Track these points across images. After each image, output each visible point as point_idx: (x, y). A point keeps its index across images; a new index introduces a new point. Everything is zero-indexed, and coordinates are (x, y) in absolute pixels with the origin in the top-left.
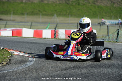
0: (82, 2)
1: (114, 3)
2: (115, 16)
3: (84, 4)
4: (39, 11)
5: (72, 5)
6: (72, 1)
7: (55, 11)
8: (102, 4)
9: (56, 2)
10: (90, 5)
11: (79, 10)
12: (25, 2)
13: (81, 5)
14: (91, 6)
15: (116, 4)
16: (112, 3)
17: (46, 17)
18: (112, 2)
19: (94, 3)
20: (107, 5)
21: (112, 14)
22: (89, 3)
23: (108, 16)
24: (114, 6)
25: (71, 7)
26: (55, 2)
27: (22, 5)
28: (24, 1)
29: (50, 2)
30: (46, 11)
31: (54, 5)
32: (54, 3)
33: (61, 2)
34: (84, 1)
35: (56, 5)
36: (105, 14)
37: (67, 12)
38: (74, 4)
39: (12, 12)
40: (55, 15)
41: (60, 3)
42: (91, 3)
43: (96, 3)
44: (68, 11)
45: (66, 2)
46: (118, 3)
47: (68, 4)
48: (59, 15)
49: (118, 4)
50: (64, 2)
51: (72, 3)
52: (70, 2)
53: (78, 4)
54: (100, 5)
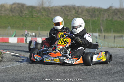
0: (36, 15)
1: (68, 16)
3: (38, 17)
5: (26, 18)
6: (26, 14)
7: (9, 23)
9: (9, 14)
10: (43, 17)
11: (33, 22)
13: (34, 18)
14: (45, 18)
15: (70, 17)
16: (66, 16)
19: (48, 16)
22: (43, 15)
24: (68, 18)
26: (8, 14)
29: (2, 15)
31: (7, 18)
32: (7, 15)
33: (14, 14)
34: (37, 14)
35: (9, 18)
37: (20, 25)
38: (27, 16)
40: (9, 27)
41: (13, 16)
42: (44, 15)
43: (49, 15)
44: (22, 24)
45: (19, 15)
47: (21, 16)
48: (13, 27)
49: (71, 16)
50: (17, 14)
51: (26, 16)
52: (24, 15)
53: (31, 16)
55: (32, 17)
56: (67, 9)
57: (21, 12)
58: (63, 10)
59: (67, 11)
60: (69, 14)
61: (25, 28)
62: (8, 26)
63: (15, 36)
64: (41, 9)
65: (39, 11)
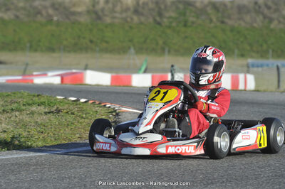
0: (194, 19)
1: (271, 20)
2: (273, 51)
3: (200, 25)
4: (91, 41)
5: (169, 27)
6: (170, 17)
7: (131, 41)
8: (243, 24)
9: (132, 19)
10: (212, 25)
11: (186, 37)
12: (58, 20)
14: (216, 27)
15: (275, 22)
16: (267, 20)
17: (107, 55)
18: (265, 17)
19: (223, 22)
20: (255, 25)
21: (265, 47)
22: (211, 21)
23: (258, 52)
24: (272, 26)
25: (168, 31)
26: (129, 20)
27: (49, 27)
28: (55, 18)
29: (117, 21)
30: (107, 42)
31: (127, 28)
32: (127, 22)
33: (143, 19)
36: (248, 48)
37: (157, 44)
39: (28, 45)
40: (132, 50)
41: (141, 23)
42: (214, 20)
43: (226, 20)
44: (161, 42)
45: (155, 20)
46: (281, 20)
47: (159, 24)
48: (140, 50)
49: (280, 22)
50: (151, 20)
51: (171, 23)
52: (165, 20)
53: (183, 23)
54: (236, 25)
55: (185, 26)
56: (270, 3)
57: (160, 15)
58: (260, 7)
59: (269, 8)
60: (275, 16)
61: (169, 51)
62: (129, 48)
63: (145, 72)
64: (206, 6)
65: (202, 12)
